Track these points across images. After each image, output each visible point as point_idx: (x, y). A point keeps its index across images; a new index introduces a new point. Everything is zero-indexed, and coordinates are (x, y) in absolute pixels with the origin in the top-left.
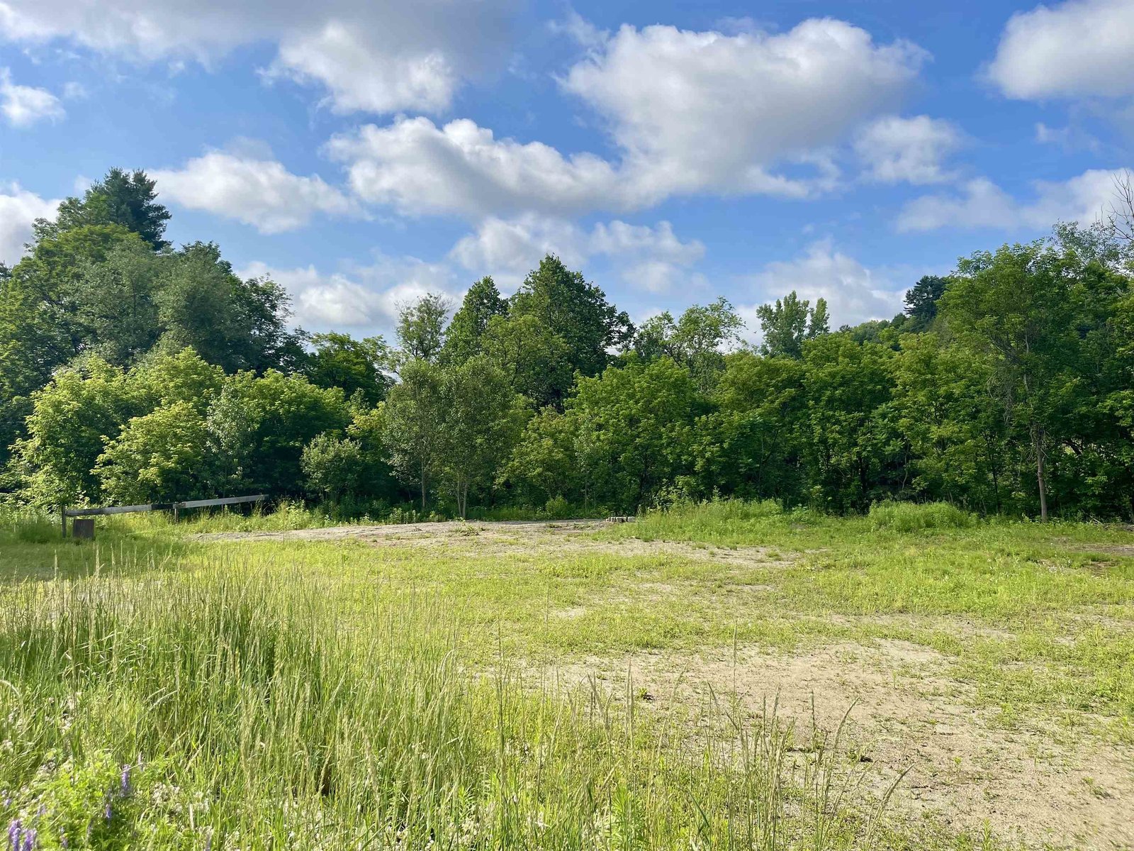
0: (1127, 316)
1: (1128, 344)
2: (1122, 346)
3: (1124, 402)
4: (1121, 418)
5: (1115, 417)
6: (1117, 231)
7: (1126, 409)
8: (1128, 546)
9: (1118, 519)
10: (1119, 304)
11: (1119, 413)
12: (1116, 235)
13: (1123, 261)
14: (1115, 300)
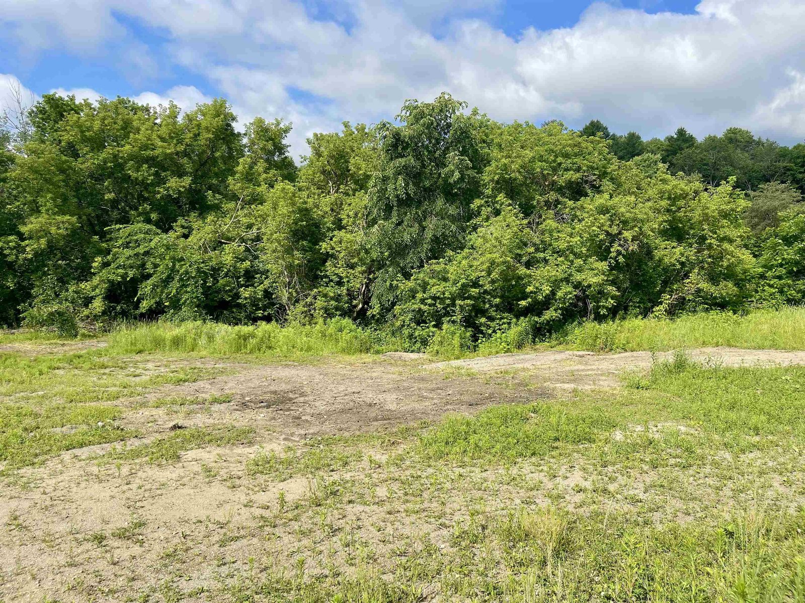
0: (14, 184)
1: (14, 204)
2: (10, 205)
3: (10, 244)
4: (8, 255)
5: (4, 254)
6: (9, 121)
7: (12, 249)
8: (10, 345)
9: (5, 326)
10: (8, 174)
11: (6, 252)
12: (7, 124)
13: (13, 144)
14: (6, 171)
